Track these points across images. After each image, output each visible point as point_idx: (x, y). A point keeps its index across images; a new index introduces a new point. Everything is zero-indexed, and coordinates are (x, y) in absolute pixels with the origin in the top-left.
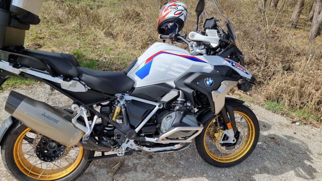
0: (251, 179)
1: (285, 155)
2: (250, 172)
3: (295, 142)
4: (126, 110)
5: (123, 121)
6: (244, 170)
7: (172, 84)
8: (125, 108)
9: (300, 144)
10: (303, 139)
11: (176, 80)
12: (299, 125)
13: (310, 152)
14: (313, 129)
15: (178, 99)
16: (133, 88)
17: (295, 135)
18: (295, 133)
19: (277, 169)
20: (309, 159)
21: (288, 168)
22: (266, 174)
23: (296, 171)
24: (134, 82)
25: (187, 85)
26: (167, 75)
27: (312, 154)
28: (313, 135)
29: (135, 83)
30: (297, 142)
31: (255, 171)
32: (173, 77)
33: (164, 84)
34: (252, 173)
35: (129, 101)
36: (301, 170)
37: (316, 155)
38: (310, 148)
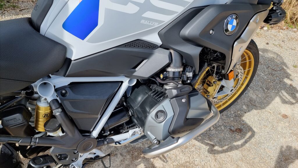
0: (242, 122)
1: (266, 77)
2: (239, 112)
3: (270, 55)
4: (64, 111)
5: (63, 131)
6: (232, 112)
7: (155, 39)
8: (61, 106)
9: (275, 57)
10: (276, 49)
11: (164, 31)
12: (268, 30)
13: (286, 66)
14: (280, 33)
15: (170, 69)
16: (68, 61)
17: (268, 45)
18: (268, 44)
19: (263, 99)
20: (288, 76)
21: (272, 94)
22: (255, 110)
23: (280, 97)
24: (64, 48)
25: (188, 40)
26: (143, 21)
27: (288, 68)
28: (283, 41)
29: (68, 49)
30: (272, 55)
31: (243, 109)
32: (156, 25)
33: (137, 43)
34: (241, 114)
35: (63, 88)
36: (285, 94)
37: (292, 68)
38: (285, 61)
